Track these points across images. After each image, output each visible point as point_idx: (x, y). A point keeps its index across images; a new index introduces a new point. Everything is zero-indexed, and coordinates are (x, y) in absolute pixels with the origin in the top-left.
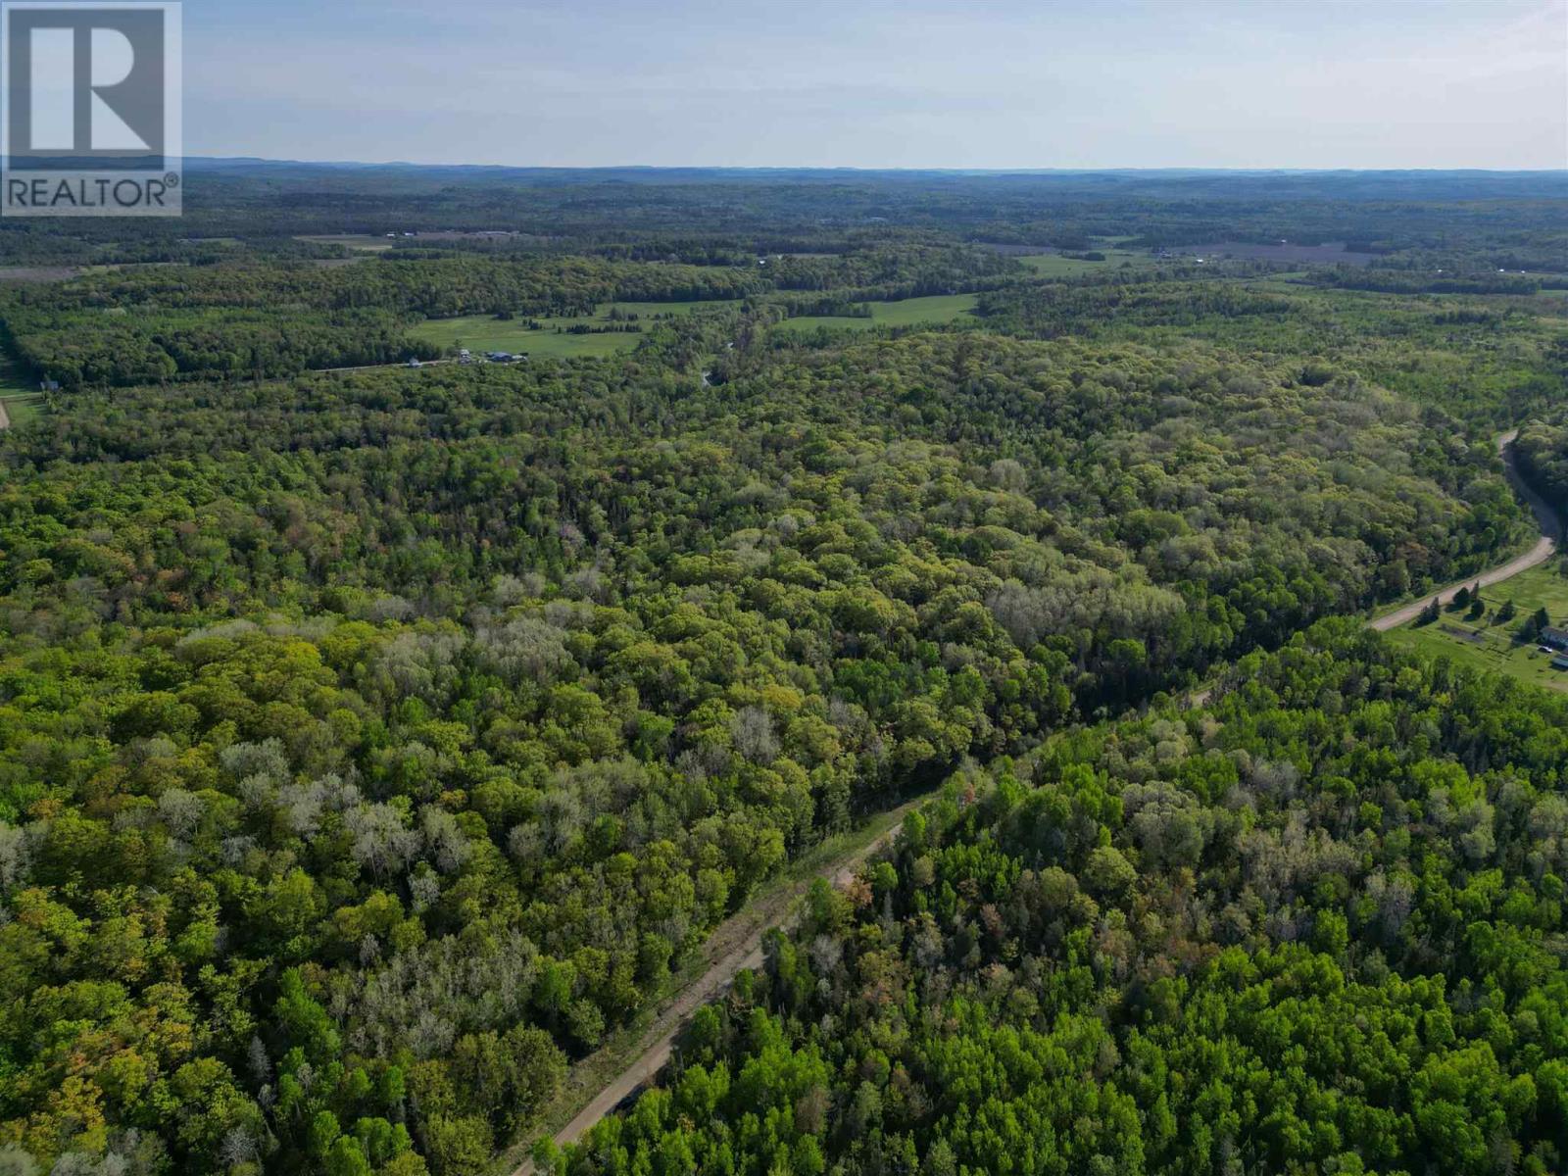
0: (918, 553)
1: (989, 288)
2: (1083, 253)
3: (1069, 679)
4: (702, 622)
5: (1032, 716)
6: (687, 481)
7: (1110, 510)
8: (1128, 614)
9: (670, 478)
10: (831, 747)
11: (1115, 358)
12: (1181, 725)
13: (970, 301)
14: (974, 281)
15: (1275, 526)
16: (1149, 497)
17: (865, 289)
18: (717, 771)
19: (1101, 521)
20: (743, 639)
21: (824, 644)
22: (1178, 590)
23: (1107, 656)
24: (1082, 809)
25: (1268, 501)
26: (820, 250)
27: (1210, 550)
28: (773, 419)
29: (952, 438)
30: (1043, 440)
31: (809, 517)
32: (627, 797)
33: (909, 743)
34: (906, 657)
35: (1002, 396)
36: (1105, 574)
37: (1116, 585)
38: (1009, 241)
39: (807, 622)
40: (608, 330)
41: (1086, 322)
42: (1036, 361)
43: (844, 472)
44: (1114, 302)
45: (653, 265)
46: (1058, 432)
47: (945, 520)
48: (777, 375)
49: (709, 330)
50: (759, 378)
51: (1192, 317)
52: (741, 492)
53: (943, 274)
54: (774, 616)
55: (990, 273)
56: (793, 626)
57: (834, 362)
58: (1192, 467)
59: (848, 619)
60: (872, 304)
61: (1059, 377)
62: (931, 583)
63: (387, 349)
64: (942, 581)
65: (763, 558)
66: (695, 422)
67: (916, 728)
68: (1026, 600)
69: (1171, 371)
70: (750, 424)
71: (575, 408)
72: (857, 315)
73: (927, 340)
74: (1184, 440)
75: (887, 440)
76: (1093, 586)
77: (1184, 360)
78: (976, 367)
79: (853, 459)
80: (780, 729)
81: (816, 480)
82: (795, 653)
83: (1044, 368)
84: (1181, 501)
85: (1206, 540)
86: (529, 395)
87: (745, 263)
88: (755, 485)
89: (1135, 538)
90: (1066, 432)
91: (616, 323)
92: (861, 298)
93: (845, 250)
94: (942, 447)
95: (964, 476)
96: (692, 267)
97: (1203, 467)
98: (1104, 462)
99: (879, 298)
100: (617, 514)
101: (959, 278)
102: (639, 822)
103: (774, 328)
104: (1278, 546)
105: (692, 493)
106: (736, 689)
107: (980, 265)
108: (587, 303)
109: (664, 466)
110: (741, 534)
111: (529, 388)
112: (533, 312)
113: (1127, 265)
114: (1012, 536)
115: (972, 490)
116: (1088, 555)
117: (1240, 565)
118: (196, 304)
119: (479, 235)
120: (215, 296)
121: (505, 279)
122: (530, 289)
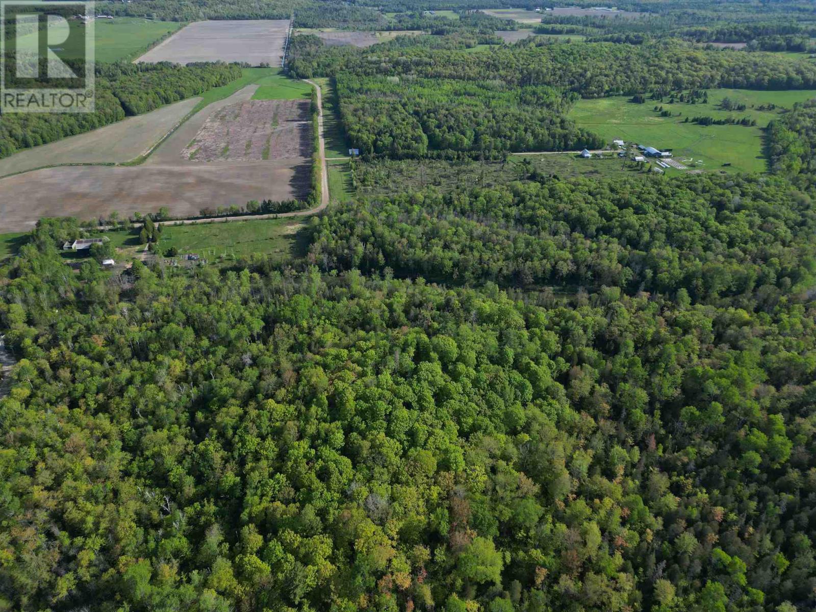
91: (731, 115)
112: (659, 97)
118: (437, 76)
119: (592, 11)
120: (449, 71)
121: (638, 66)
122: (657, 75)
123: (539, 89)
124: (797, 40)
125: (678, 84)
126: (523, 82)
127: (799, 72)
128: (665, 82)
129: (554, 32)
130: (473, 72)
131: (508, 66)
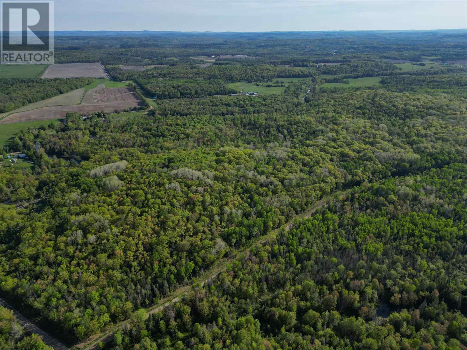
0: (359, 143)
1: (386, 75)
2: (419, 63)
3: (390, 170)
4: (312, 153)
5: (381, 176)
6: (304, 125)
7: (408, 137)
8: (406, 159)
9: (301, 125)
10: (339, 176)
11: (418, 99)
12: (413, 178)
13: (379, 79)
14: (381, 72)
15: (448, 143)
16: (418, 135)
17: (347, 75)
18: (318, 177)
19: (405, 139)
20: (321, 157)
21: (338, 159)
22: (420, 155)
23: (400, 166)
24: (388, 189)
25: (448, 137)
26: (334, 62)
27: (430, 147)
28: (324, 112)
29: (370, 118)
30: (394, 120)
31: (334, 135)
32: (302, 179)
33: (355, 177)
34: (355, 163)
35: (384, 108)
36: (403, 150)
37: (405, 153)
38: (394, 59)
39: (334, 155)
40: (276, 86)
41: (413, 87)
42: (395, 99)
43: (342, 125)
44: (424, 81)
45: (287, 66)
46: (398, 118)
47: (366, 137)
48: (324, 101)
49: (304, 87)
50: (320, 101)
51: (448, 86)
52: (318, 128)
53: (371, 70)
54: (328, 153)
55: (386, 70)
56: (331, 155)
57: (339, 98)
58: (431, 128)
59: (343, 155)
60: (349, 79)
61: (401, 104)
62: (362, 149)
63: (225, 91)
64: (364, 149)
65: (325, 142)
66: (304, 112)
67: (357, 175)
68: (383, 154)
69: (433, 103)
70: (318, 113)
71: (273, 108)
72: (345, 83)
73: (365, 92)
74: (431, 122)
75: (353, 118)
76: (399, 152)
77: (439, 101)
78: (378, 101)
79: (344, 122)
80: (330, 172)
81: (336, 127)
82: (332, 160)
83: (397, 101)
84: (426, 136)
85: (429, 145)
86: (262, 104)
87: (313, 66)
88: (321, 127)
89: (412, 144)
90: (400, 118)
91: (279, 84)
92: (346, 77)
93: (342, 62)
94: (367, 121)
95: (372, 127)
96: (298, 68)
97: (434, 128)
98: (408, 126)
99: (352, 77)
100: (290, 132)
101: (376, 72)
102: (305, 182)
103: (322, 86)
104: (447, 147)
105: (306, 128)
106: (321, 165)
107: (384, 67)
108: (270, 78)
109: (299, 122)
110: (319, 137)
111: (262, 102)
112: (256, 81)
113: (432, 68)
114: (382, 141)
115: (373, 131)
116: (400, 146)
117: (437, 151)
118: (177, 78)
119: (236, 56)
120: (181, 76)
121: (249, 72)
122: (256, 75)
123: (216, 80)
124: (305, 63)
125: (263, 77)
126: (210, 78)
127: (302, 72)
128: (258, 76)
129: (220, 64)
130: (191, 76)
131: (203, 73)
